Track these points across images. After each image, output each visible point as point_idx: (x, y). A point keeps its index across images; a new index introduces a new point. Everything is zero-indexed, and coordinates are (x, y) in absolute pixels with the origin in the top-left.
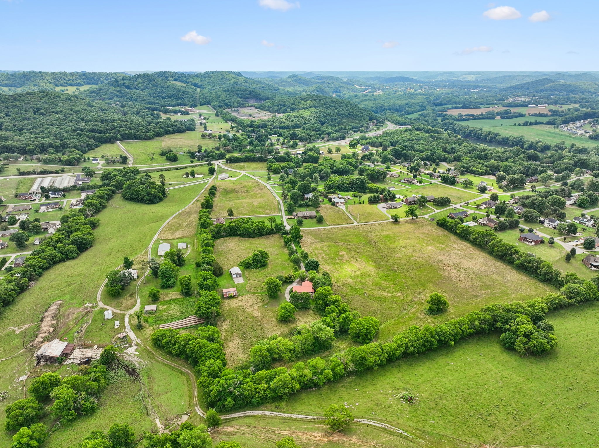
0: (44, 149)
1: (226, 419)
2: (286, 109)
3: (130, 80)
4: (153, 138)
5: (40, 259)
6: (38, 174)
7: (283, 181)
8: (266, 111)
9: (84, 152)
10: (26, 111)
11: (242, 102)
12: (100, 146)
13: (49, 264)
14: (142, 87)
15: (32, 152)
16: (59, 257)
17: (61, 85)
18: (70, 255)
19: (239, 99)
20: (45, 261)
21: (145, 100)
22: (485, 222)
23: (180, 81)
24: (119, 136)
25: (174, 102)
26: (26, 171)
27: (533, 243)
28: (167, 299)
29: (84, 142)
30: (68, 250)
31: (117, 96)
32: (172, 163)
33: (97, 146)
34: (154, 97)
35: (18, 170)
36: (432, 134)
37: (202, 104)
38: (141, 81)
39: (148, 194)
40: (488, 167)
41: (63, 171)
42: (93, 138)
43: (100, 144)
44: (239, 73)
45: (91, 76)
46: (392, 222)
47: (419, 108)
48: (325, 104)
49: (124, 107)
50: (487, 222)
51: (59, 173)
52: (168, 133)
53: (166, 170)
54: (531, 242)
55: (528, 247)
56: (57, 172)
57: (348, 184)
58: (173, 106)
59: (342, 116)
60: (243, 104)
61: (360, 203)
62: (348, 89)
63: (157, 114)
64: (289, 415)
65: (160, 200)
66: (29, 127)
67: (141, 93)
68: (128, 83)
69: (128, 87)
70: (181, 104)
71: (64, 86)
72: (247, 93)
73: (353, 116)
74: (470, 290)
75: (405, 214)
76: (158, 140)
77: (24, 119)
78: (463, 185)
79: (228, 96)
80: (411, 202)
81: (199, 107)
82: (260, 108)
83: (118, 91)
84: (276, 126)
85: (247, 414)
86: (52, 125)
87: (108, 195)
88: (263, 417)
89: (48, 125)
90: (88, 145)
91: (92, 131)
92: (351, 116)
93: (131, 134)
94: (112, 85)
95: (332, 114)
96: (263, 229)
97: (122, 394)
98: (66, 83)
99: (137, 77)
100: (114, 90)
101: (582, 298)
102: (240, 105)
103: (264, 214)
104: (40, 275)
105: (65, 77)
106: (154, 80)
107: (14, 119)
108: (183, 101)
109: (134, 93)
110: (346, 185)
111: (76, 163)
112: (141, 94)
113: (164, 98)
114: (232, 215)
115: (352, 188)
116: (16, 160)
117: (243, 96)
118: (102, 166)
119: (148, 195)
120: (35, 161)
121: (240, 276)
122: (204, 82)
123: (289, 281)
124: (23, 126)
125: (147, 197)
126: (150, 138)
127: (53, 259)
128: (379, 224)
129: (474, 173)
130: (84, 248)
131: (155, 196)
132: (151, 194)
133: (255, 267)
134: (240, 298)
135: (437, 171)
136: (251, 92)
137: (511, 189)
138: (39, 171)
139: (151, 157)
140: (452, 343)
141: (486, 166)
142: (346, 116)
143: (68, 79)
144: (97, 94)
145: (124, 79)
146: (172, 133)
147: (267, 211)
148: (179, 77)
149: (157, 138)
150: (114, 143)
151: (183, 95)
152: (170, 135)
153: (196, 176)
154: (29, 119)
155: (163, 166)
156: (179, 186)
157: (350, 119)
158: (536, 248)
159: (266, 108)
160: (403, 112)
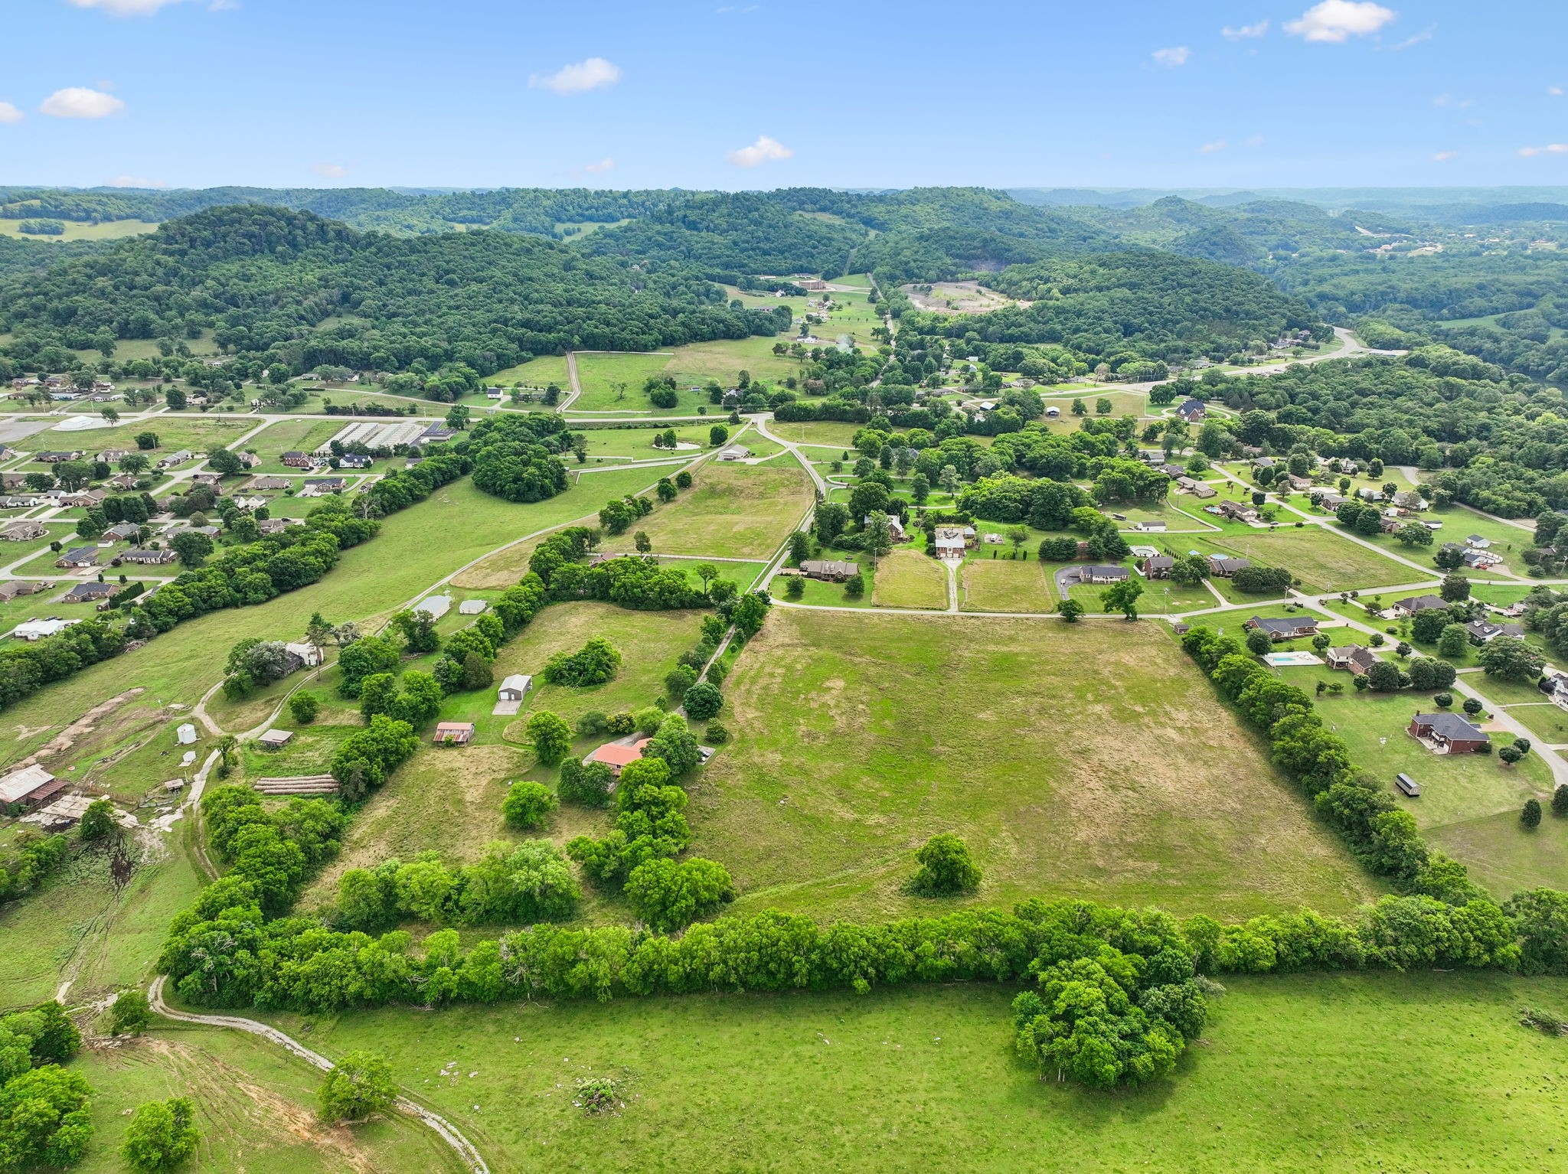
0: (404, 361)
1: (184, 1023)
2: (1049, 290)
3: (700, 208)
4: (654, 349)
5: (180, 594)
6: (360, 413)
7: (862, 476)
8: (1002, 292)
9: (484, 373)
10: (423, 275)
11: (953, 268)
12: (530, 360)
13: (196, 608)
14: (725, 226)
15: (380, 365)
16: (223, 597)
17: (571, 220)
18: (251, 595)
19: (948, 260)
20: (187, 600)
21: (719, 257)
22: (1342, 659)
23: (834, 213)
24: (576, 339)
25: (784, 265)
26: (339, 406)
27: (1446, 748)
28: (331, 722)
29: (491, 350)
30: (250, 583)
31: (660, 246)
32: (659, 411)
33: (522, 360)
34: (743, 251)
35: (327, 402)
36: (1453, 380)
37: (854, 272)
38: (725, 211)
39: (517, 479)
40: (1544, 494)
41: (413, 411)
42: (520, 340)
43: (531, 355)
44: (1004, 192)
45: (640, 199)
46: (1057, 621)
47: (1515, 299)
48: (1165, 279)
49: (655, 271)
50: (1351, 661)
51: (402, 415)
52: (697, 337)
53: (629, 428)
54: (1441, 744)
55: (1423, 756)
56: (399, 413)
57: (1016, 501)
58: (779, 274)
59: (1202, 314)
60: (953, 274)
61: (1014, 557)
62: (1327, 240)
63: (718, 293)
64: (306, 1053)
65: (546, 494)
66: (410, 311)
67: (717, 238)
68: (693, 215)
69: (693, 226)
70: (801, 270)
71: (574, 222)
72: (976, 243)
73: (1237, 313)
74: (1094, 850)
75: (1102, 605)
76: (665, 353)
77: (410, 293)
78: (1398, 541)
79: (922, 251)
80: (1159, 570)
81: (846, 278)
82: (988, 286)
83: (665, 234)
84: (994, 333)
85: (234, 1025)
86: (458, 308)
87: (443, 473)
88: (257, 1040)
89: (450, 308)
90: (499, 357)
91: (526, 324)
92: (1231, 314)
93: (604, 336)
94: (659, 220)
95: (1172, 308)
96: (671, 593)
97: (62, 912)
98: (582, 215)
99: (721, 200)
100: (659, 233)
101: (1430, 951)
102: (947, 276)
103: (732, 555)
104: (163, 629)
105: (581, 200)
106: (757, 210)
107: (390, 292)
108: (809, 262)
109: (698, 240)
110: (1008, 503)
111: (451, 395)
112: (714, 244)
113: (765, 253)
114: (648, 548)
115: (1025, 512)
116: (343, 381)
117: (961, 251)
118: (503, 406)
119: (515, 481)
120: (375, 385)
121: (517, 699)
122: (894, 216)
123: (613, 730)
124: (399, 307)
125: (513, 486)
126: (645, 348)
127: (210, 597)
128: (1017, 620)
129: (1480, 509)
130: (290, 584)
131: (530, 486)
132: (522, 479)
133: (572, 682)
134: (469, 751)
135: (1351, 490)
136: (985, 242)
137: (1559, 568)
138: (364, 407)
139: (617, 393)
140: (861, 983)
141: (1539, 490)
142: (1215, 315)
143: (586, 206)
144: (617, 240)
145: (688, 205)
146: (710, 339)
147: (746, 550)
148: (833, 202)
149: (665, 349)
150: (561, 355)
151: (815, 247)
152: (702, 344)
153: (680, 446)
154: (420, 293)
155: (634, 416)
156: (616, 467)
157: (1226, 323)
158: (1448, 764)
159: (1003, 286)
160: (1445, 311)
